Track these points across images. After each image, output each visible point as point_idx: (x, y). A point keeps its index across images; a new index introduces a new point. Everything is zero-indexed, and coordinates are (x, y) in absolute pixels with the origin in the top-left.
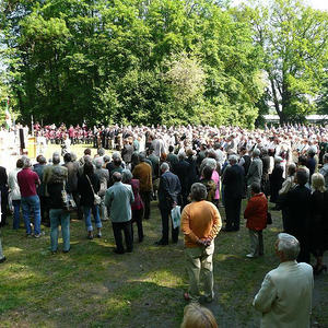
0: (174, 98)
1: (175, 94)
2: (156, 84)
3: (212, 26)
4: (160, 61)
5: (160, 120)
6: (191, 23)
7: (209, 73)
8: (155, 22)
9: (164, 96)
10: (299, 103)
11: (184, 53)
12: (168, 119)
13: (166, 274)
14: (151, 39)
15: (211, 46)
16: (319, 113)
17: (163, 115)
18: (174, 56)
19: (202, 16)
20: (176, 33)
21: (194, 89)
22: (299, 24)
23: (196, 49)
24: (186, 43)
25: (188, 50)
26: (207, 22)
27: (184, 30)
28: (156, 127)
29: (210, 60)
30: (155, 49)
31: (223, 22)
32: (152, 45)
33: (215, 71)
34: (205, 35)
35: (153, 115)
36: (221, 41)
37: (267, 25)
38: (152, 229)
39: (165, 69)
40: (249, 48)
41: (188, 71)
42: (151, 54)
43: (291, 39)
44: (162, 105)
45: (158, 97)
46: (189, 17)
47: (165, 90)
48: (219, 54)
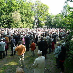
0: (14, 22)
1: (14, 21)
2: (9, 18)
3: (22, 6)
4: (10, 13)
5: (10, 27)
6: (17, 5)
7: (22, 16)
8: (9, 4)
9: (11, 21)
10: (41, 23)
11: (16, 11)
12: (12, 27)
13: (13, 62)
14: (8, 8)
15: (22, 10)
16: (45, 25)
17: (11, 26)
18: (13, 12)
19: (20, 3)
20: (14, 7)
21: (18, 20)
22: (41, 7)
23: (19, 11)
24: (16, 9)
25: (17, 11)
26: (21, 5)
27: (16, 6)
28: (9, 28)
29: (22, 13)
30: (9, 10)
31: (25, 5)
32: (8, 9)
33: (23, 16)
34: (21, 8)
35: (9, 25)
36: (24, 9)
37: (34, 6)
38: (9, 52)
39: (11, 15)
40: (30, 11)
41: (17, 16)
42: (8, 11)
43: (39, 10)
44: (11, 23)
45: (10, 21)
46: (17, 3)
47: (11, 20)
48: (24, 12)
